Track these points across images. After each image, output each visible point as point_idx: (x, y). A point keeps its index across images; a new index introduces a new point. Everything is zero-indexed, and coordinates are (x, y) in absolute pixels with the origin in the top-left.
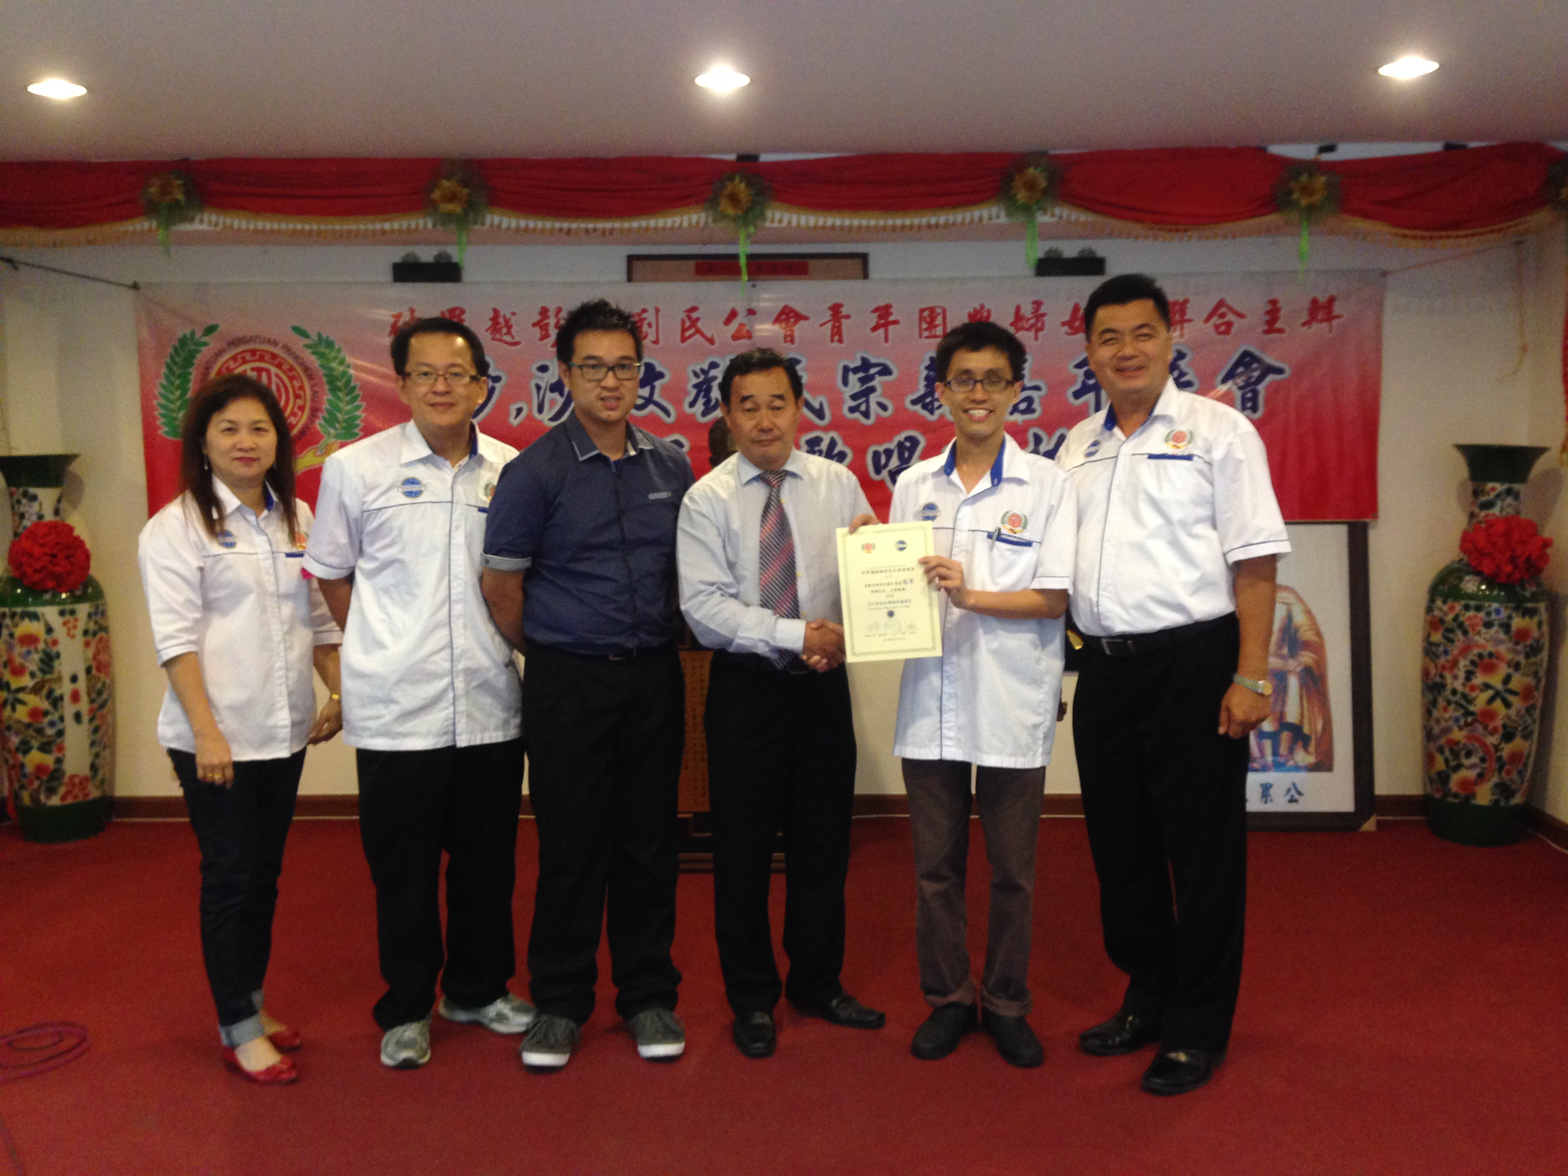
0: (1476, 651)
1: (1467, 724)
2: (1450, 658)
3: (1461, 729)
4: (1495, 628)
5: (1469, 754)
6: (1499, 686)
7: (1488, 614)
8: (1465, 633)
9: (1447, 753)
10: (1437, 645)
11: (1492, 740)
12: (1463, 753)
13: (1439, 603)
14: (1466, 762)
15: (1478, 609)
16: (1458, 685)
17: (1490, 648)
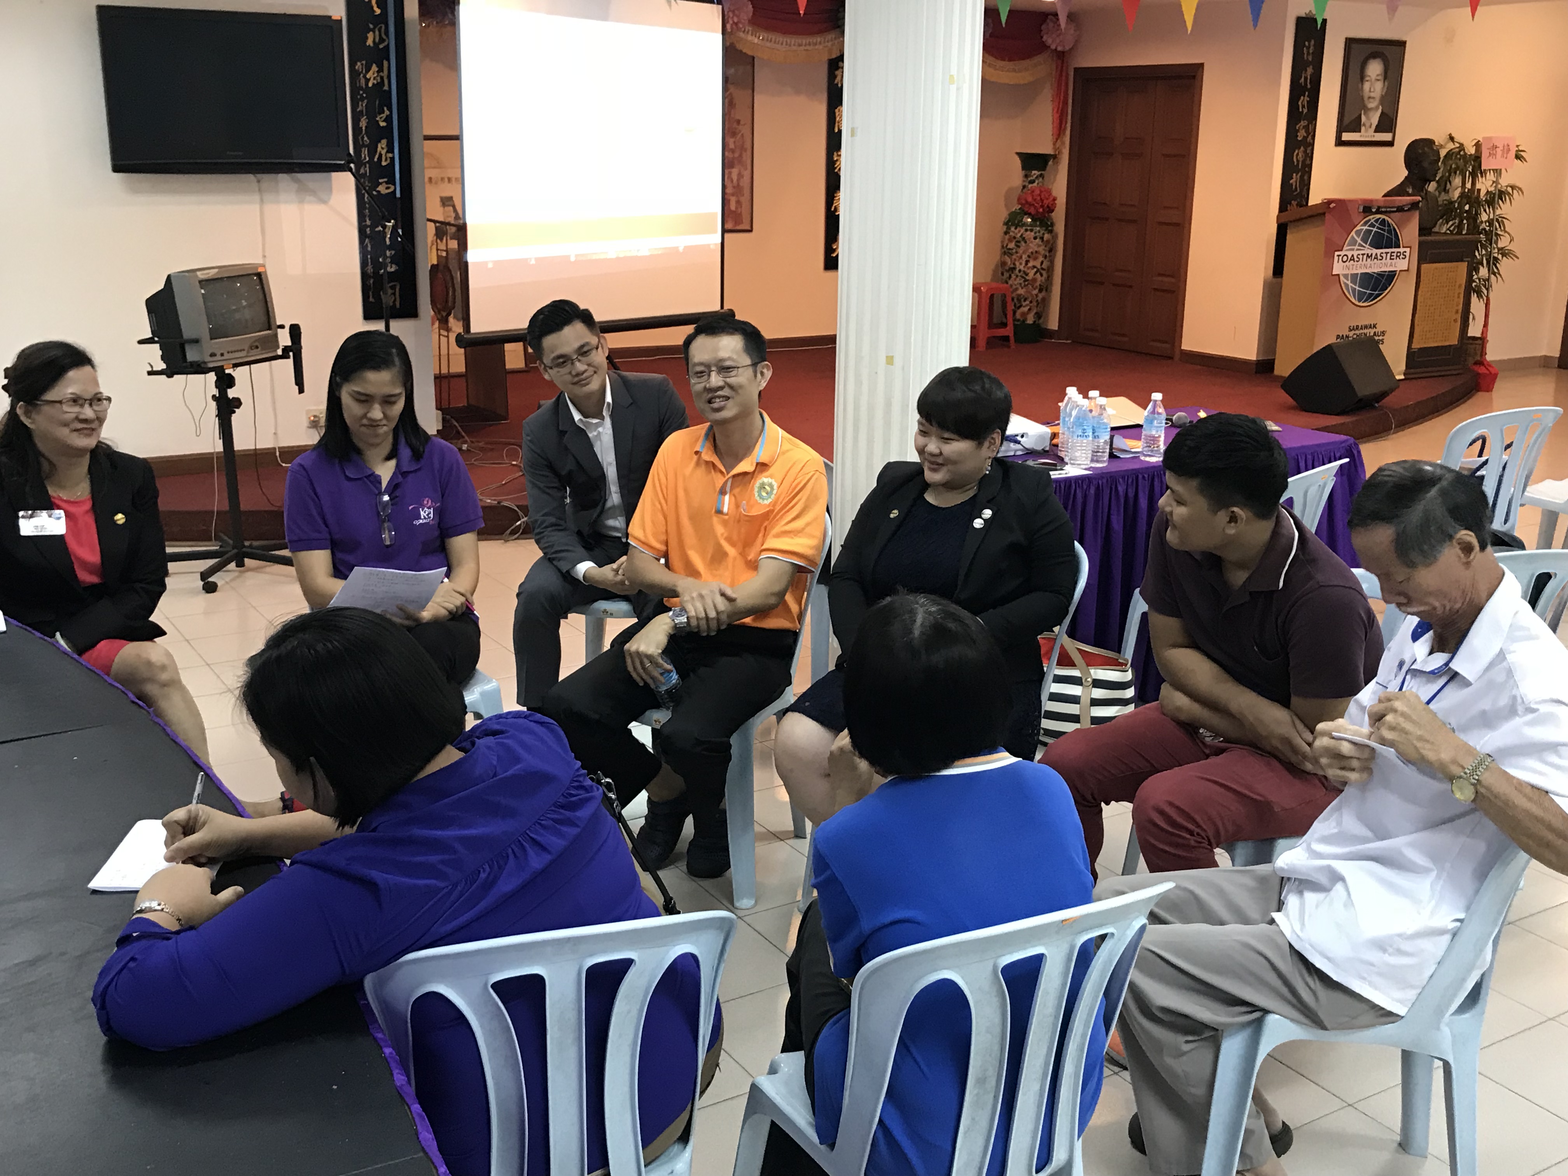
0: (1030, 251)
1: (1025, 286)
2: (1018, 255)
3: (1022, 288)
4: (1038, 240)
5: (1025, 300)
6: (1039, 267)
7: (1035, 233)
8: (1026, 242)
9: (1015, 300)
10: (1012, 249)
11: (1035, 292)
12: (1022, 300)
13: (1013, 229)
14: (1024, 304)
15: (1031, 231)
16: (1022, 268)
17: (1036, 249)
